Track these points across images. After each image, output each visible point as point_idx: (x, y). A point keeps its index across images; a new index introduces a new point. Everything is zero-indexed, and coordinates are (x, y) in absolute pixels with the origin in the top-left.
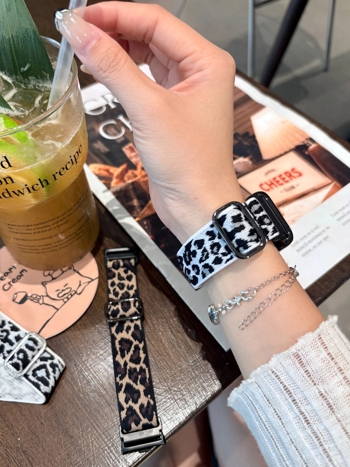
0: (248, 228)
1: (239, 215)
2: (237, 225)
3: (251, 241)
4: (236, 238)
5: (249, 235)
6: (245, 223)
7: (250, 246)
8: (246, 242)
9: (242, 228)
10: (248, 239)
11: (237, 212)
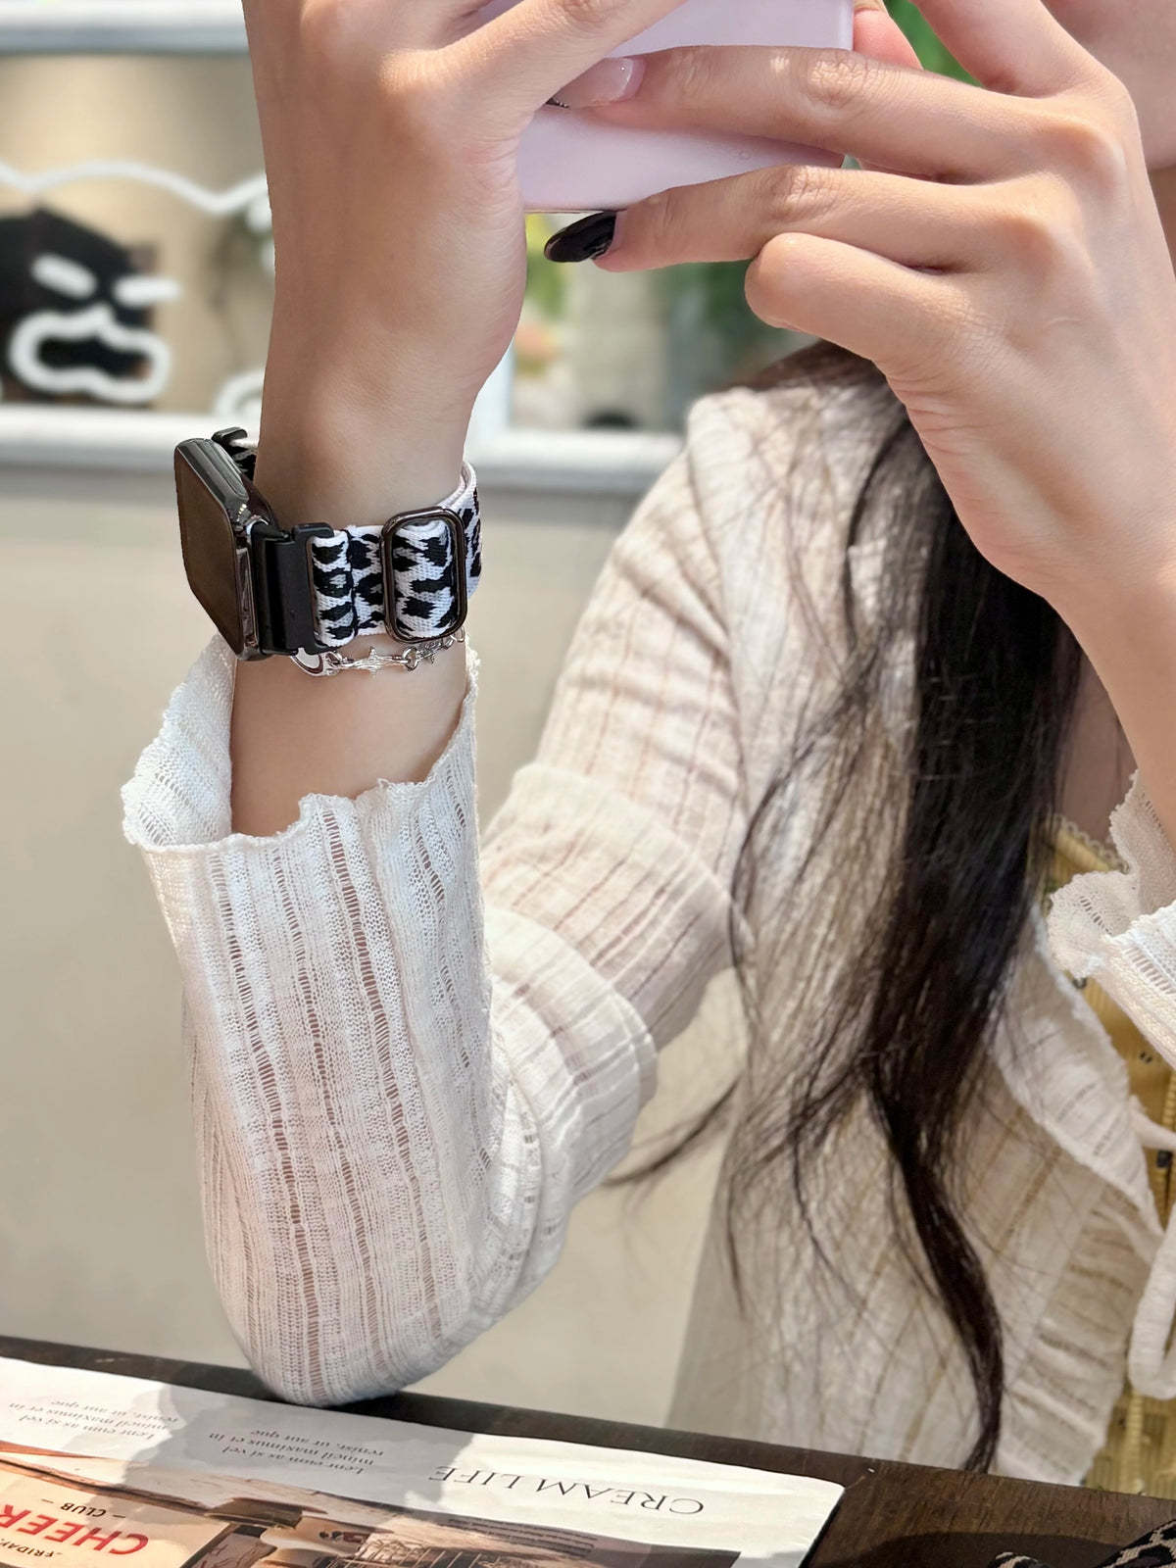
0: (404, 581)
1: (406, 611)
2: (425, 596)
3: (416, 550)
4: (442, 569)
5: (414, 563)
6: (407, 591)
7: (423, 541)
8: (426, 554)
9: (418, 586)
10: (419, 558)
11: (409, 620)
